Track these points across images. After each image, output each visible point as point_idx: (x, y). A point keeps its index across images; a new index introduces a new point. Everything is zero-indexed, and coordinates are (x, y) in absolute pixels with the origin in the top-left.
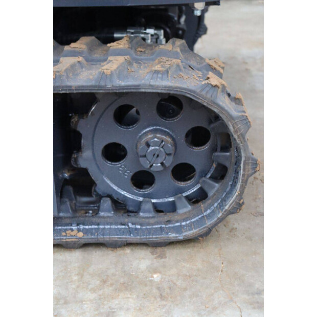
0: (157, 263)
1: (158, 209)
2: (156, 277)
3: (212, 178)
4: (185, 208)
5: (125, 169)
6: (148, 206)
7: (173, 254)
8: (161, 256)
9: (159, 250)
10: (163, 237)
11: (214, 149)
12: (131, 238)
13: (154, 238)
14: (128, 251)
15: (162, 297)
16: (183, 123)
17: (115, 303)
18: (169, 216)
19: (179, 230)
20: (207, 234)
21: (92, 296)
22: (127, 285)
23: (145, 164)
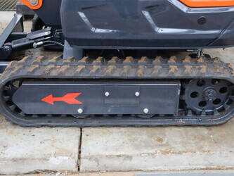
0: (210, 132)
1: (207, 114)
2: (211, 136)
3: (227, 104)
4: (217, 114)
5: (197, 100)
6: (204, 113)
7: (214, 129)
8: (211, 130)
9: (209, 128)
10: (211, 123)
11: (228, 94)
12: (200, 123)
13: (208, 124)
14: (199, 128)
15: (216, 143)
16: (219, 86)
17: (202, 144)
18: (211, 116)
19: (216, 121)
20: (226, 123)
21: (193, 142)
22: (203, 138)
23: (206, 99)
